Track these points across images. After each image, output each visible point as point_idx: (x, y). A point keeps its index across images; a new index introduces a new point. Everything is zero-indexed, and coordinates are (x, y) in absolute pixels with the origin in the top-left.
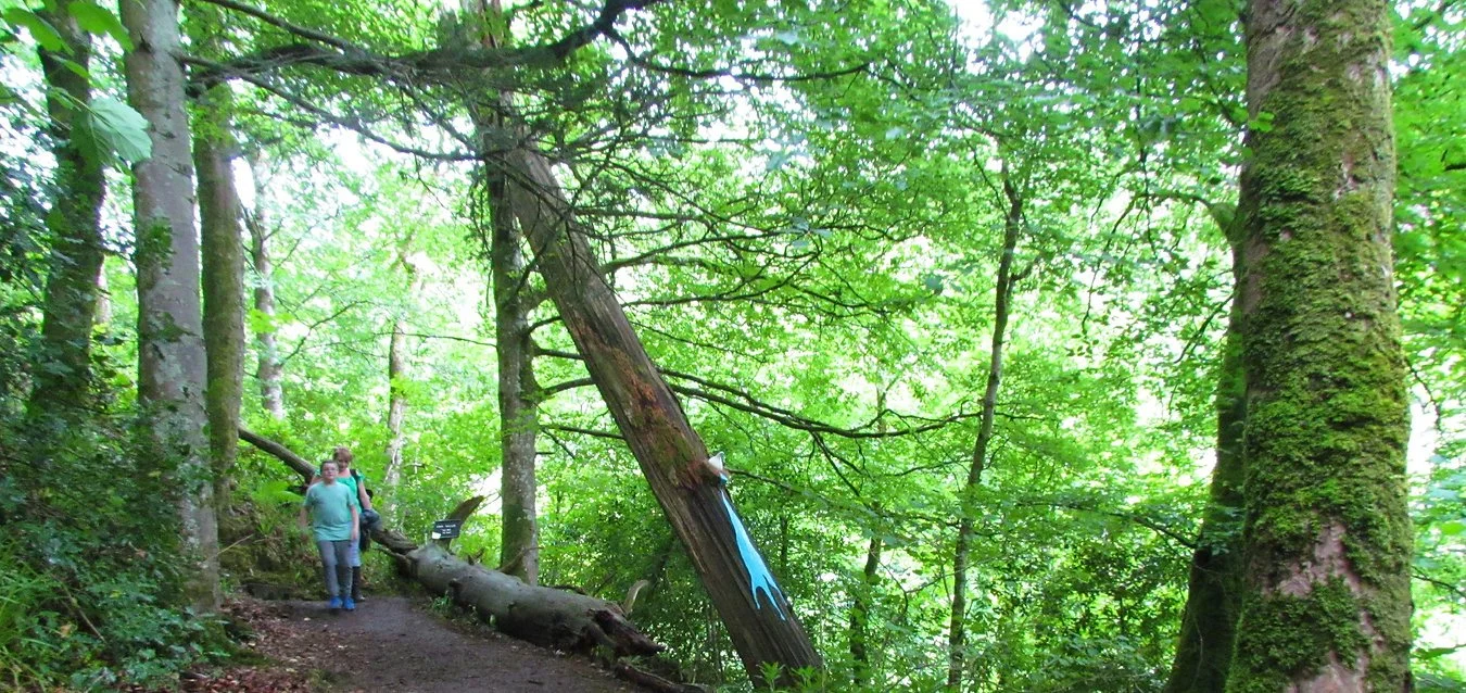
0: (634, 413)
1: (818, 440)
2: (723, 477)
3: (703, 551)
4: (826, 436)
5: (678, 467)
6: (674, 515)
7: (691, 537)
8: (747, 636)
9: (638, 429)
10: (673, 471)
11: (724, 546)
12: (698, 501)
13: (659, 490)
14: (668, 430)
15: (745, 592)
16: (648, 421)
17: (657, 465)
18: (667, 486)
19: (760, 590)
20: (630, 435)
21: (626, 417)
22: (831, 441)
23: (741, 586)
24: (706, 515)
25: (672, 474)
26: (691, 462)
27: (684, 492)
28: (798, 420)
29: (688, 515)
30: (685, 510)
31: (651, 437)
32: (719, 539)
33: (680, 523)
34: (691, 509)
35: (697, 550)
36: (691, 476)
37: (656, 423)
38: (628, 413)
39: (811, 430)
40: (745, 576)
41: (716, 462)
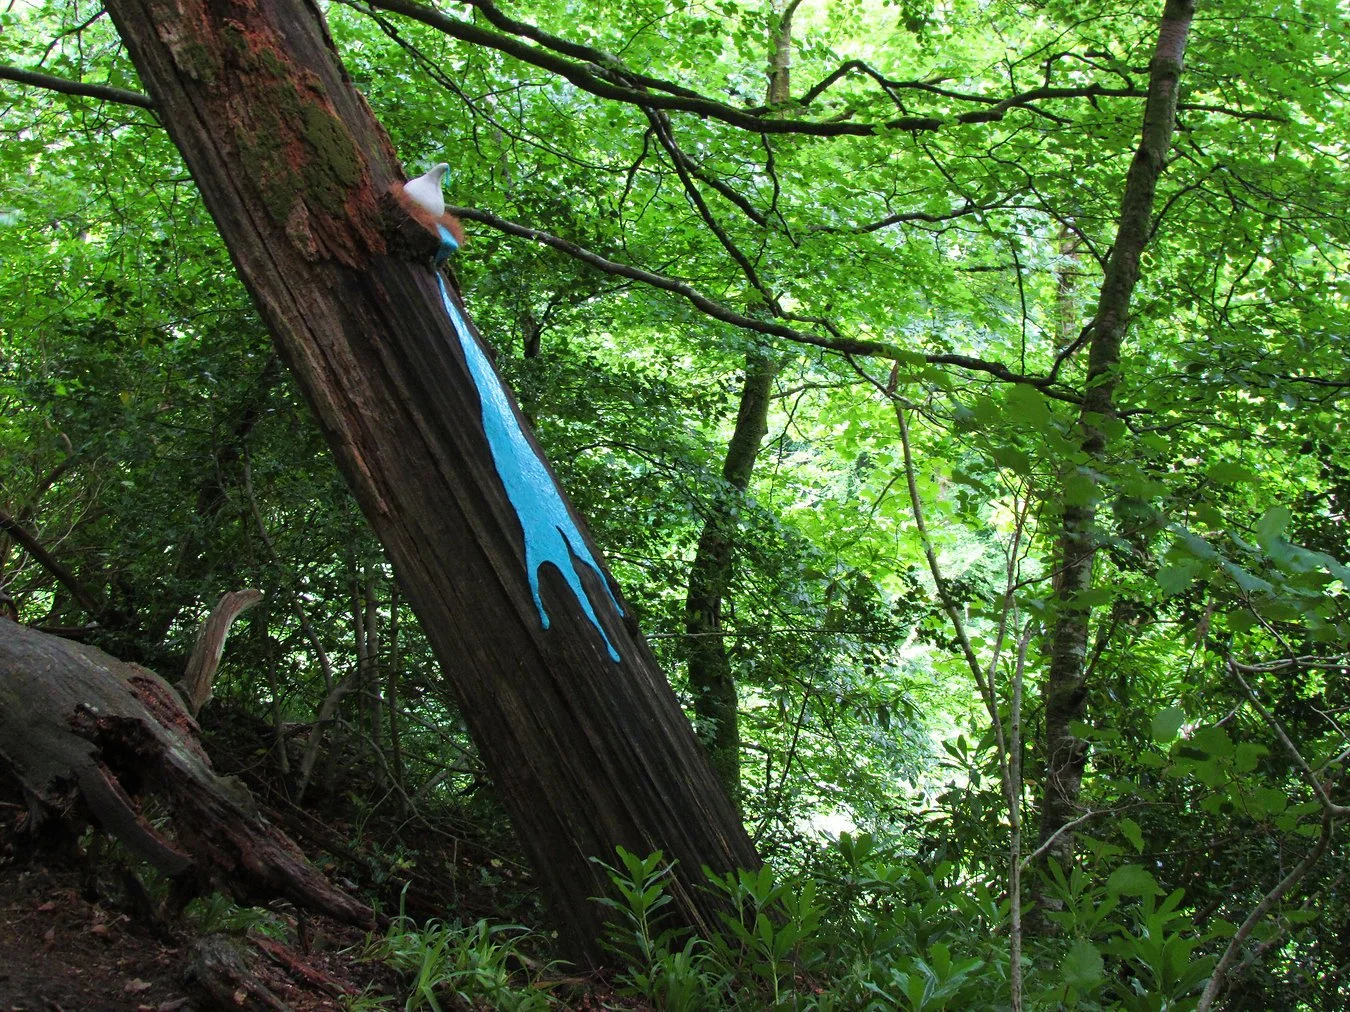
0: (190, 36)
1: (660, 127)
2: (446, 237)
3: (384, 452)
4: (679, 121)
5: (314, 201)
6: (299, 340)
7: (350, 408)
8: (510, 701)
9: (200, 83)
10: (301, 213)
11: (443, 435)
12: (374, 304)
13: (258, 265)
14: (290, 93)
15: (505, 575)
16: (232, 64)
17: (251, 187)
18: (279, 254)
19: (548, 570)
20: (176, 99)
21: (165, 48)
22: (701, 137)
23: (495, 558)
24: (395, 346)
25: (298, 221)
26: (355, 189)
27: (331, 277)
28: (616, 74)
29: (342, 343)
30: (333, 330)
31: (238, 111)
32: (432, 415)
33: (314, 363)
34: (349, 322)
35: (367, 445)
36: (350, 228)
37: (253, 69)
38: (172, 37)
39: (644, 103)
40: (507, 530)
41: (425, 191)
